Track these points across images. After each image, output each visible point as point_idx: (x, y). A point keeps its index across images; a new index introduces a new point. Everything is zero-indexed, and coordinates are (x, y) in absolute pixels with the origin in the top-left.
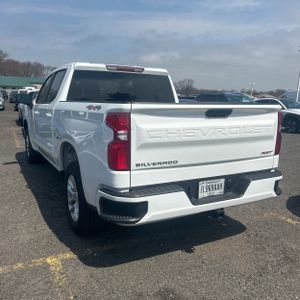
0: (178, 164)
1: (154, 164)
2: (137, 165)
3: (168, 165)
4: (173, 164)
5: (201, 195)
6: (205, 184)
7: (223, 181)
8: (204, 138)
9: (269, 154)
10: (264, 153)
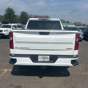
0: (30, 49)
1: (21, 48)
2: (16, 48)
3: (26, 49)
4: (28, 49)
5: (39, 60)
6: (41, 56)
7: (49, 57)
8: (39, 41)
9: (71, 49)
10: (68, 49)
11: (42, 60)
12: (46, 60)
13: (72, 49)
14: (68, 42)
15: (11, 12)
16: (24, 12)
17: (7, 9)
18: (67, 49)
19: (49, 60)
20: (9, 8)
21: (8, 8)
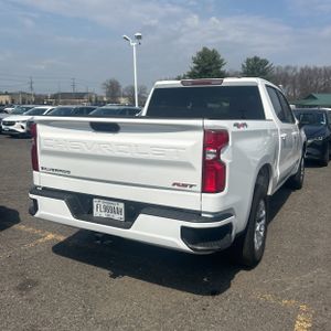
0: (71, 174)
1: (53, 170)
2: (42, 169)
3: (63, 173)
5: (96, 213)
6: (102, 203)
7: (122, 205)
8: (89, 152)
9: (188, 188)
10: (178, 185)
11: (104, 215)
12: (117, 217)
13: (193, 188)
14: (176, 159)
15: (210, 64)
16: (256, 59)
17: (200, 54)
18: (176, 187)
19: (123, 216)
20: (205, 49)
21: (200, 50)
